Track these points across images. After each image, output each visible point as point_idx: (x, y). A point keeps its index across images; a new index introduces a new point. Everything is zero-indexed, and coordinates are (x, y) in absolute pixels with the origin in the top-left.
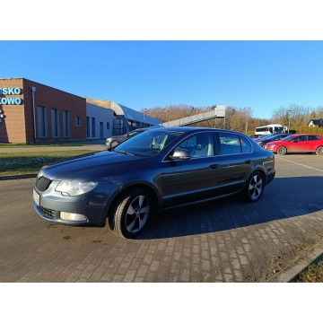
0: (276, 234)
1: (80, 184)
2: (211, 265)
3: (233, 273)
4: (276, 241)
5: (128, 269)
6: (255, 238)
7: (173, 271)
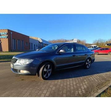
0: (96, 78)
1: (27, 60)
2: (74, 88)
3: (82, 90)
4: (96, 81)
5: (44, 89)
6: (89, 80)
7: (60, 90)
